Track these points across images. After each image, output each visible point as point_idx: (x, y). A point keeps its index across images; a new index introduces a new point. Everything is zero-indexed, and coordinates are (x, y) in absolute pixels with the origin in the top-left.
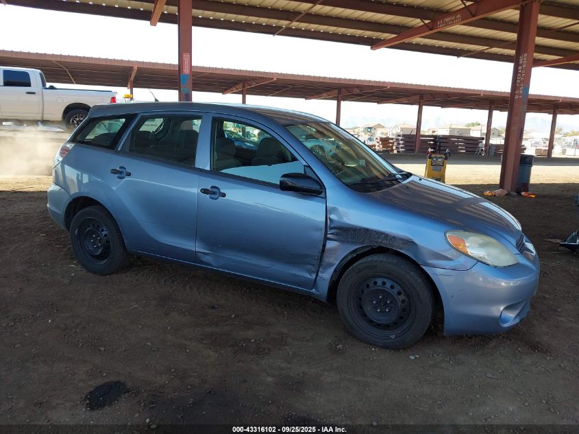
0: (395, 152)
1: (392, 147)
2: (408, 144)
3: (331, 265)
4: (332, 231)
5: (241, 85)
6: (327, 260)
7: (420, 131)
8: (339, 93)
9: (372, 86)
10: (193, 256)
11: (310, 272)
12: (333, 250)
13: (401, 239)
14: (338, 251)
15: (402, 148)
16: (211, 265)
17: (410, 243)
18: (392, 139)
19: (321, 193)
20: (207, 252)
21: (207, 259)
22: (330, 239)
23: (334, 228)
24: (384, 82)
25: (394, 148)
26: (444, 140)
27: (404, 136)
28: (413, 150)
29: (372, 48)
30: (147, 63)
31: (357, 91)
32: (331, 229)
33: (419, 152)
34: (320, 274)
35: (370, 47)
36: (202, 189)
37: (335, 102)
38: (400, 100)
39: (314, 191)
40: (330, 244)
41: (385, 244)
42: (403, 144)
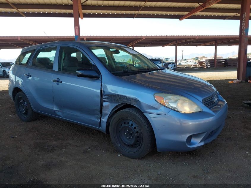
0: (206, 67)
1: (204, 65)
2: (212, 64)
3: (106, 114)
4: (106, 97)
5: (132, 43)
6: (104, 112)
7: (216, 57)
8: (176, 42)
9: (189, 38)
10: (54, 112)
11: (97, 118)
12: (107, 107)
13: (133, 99)
14: (109, 107)
15: (209, 66)
16: (60, 116)
17: (137, 101)
18: (204, 62)
19: (98, 78)
20: (59, 110)
21: (59, 113)
22: (105, 101)
23: (106, 95)
24: (195, 36)
25: (205, 66)
26: (230, 61)
27: (209, 60)
28: (214, 66)
29: (180, 20)
30: (89, 36)
31: (183, 41)
32: (104, 95)
33: (217, 67)
34: (102, 119)
35: (179, 19)
36: (54, 80)
37: (175, 47)
38: (206, 44)
39: (96, 77)
40: (105, 104)
41: (128, 102)
42: (209, 64)
